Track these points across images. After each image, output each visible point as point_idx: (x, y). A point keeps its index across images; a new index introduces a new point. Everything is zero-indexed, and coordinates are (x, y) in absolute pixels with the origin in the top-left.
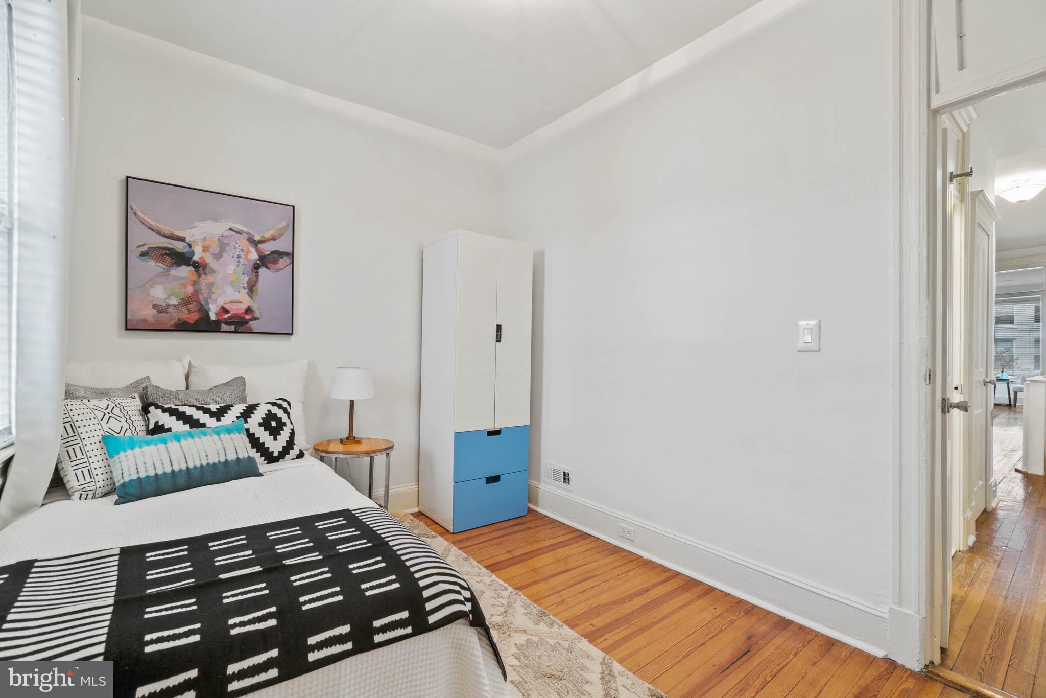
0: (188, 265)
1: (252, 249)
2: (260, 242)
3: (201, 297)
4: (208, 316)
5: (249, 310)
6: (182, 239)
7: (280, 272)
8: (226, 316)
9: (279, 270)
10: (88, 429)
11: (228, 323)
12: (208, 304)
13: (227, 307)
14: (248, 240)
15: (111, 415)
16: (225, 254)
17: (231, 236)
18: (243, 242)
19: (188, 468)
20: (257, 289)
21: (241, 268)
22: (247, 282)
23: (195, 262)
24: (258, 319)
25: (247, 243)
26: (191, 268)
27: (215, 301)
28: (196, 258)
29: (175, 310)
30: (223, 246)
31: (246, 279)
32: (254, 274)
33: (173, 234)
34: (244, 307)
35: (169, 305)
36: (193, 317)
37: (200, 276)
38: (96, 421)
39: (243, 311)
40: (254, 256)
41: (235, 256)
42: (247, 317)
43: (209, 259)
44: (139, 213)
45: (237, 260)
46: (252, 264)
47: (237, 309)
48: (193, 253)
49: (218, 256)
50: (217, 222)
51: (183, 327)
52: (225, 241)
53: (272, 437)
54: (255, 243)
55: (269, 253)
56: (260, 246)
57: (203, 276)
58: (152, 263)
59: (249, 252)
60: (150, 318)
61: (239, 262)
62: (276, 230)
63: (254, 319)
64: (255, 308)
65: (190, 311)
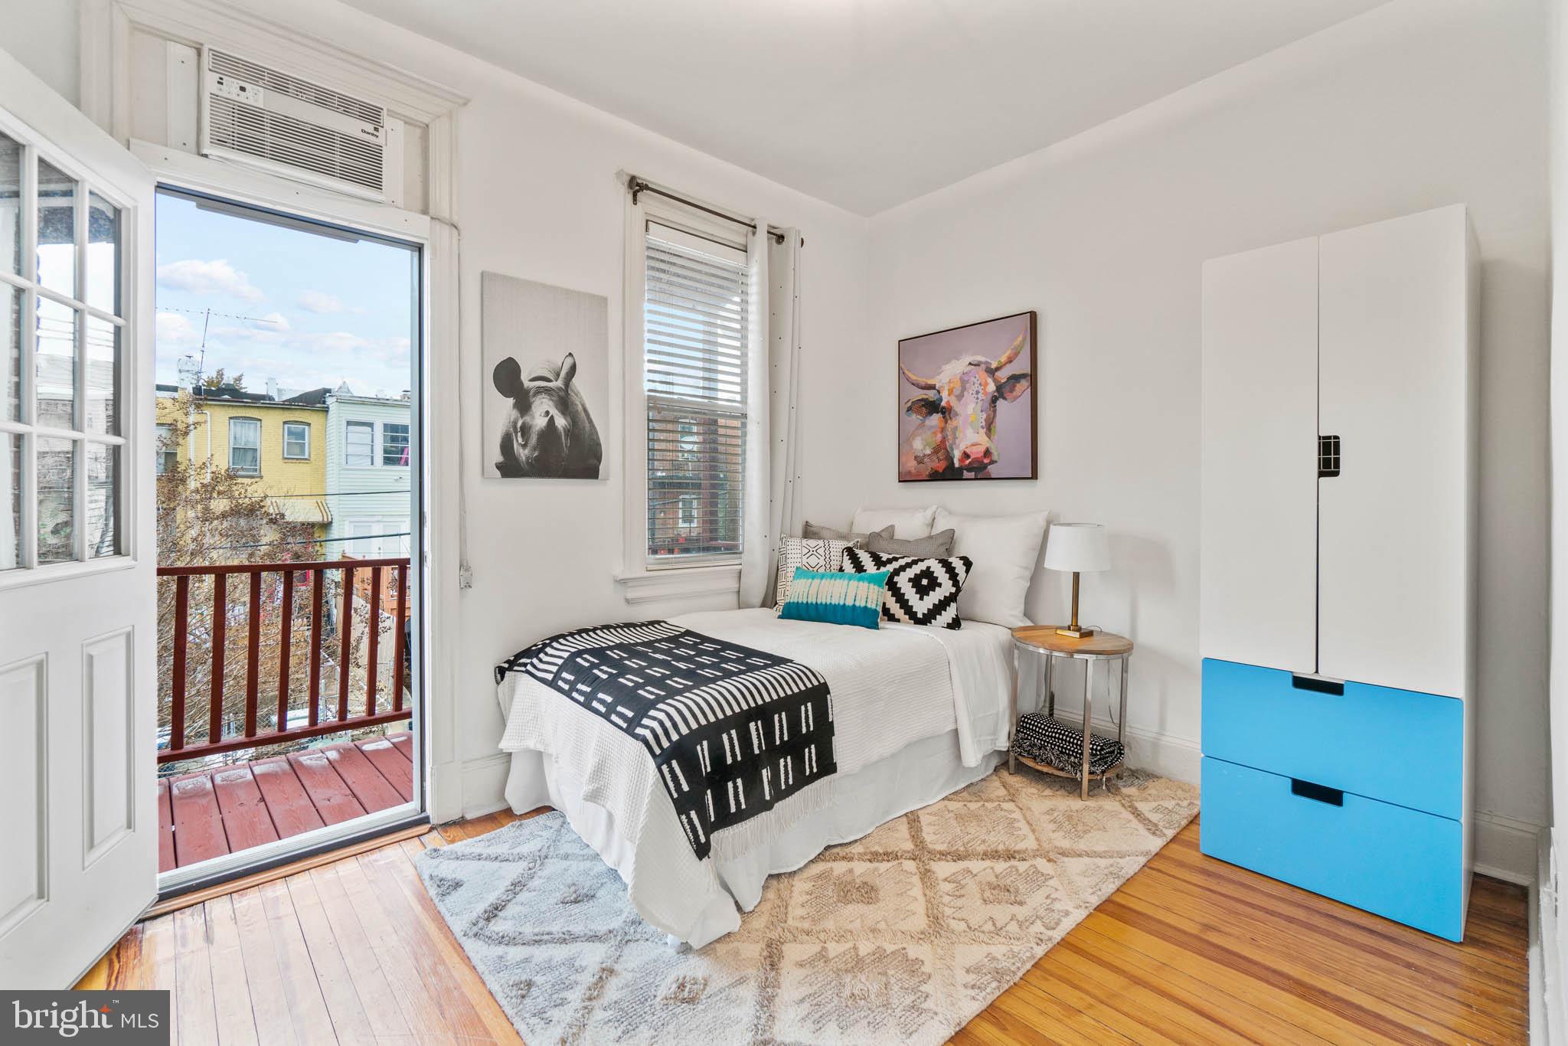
0: (937, 413)
1: (990, 380)
2: (997, 369)
3: (948, 444)
4: (953, 463)
5: (987, 453)
6: (932, 387)
7: (1018, 400)
8: (968, 462)
9: (1016, 398)
10: (793, 560)
11: (969, 470)
12: (953, 450)
13: (968, 451)
14: (986, 371)
15: (815, 553)
16: (965, 393)
17: (970, 372)
18: (981, 374)
19: (816, 603)
20: (995, 427)
21: (980, 403)
22: (985, 420)
23: (943, 408)
24: (996, 462)
25: (986, 375)
26: (940, 415)
27: (958, 448)
28: (943, 404)
29: (929, 460)
30: (964, 383)
31: (984, 416)
32: (992, 409)
33: (927, 384)
34: (982, 449)
35: (925, 456)
36: (941, 466)
37: (946, 422)
38: (799, 556)
39: (982, 454)
40: (991, 387)
41: (974, 392)
42: (986, 461)
43: (954, 403)
44: (906, 372)
45: (976, 396)
46: (990, 397)
47: (977, 452)
48: (941, 399)
49: (960, 397)
50: (958, 360)
51: (935, 477)
52: (966, 379)
53: (918, 596)
54: (991, 372)
55: (1005, 380)
56: (997, 374)
57: (949, 421)
58: (914, 416)
59: (986, 384)
60: (913, 470)
61: (977, 398)
62: (1012, 349)
63: (992, 462)
64: (993, 450)
65: (939, 460)
